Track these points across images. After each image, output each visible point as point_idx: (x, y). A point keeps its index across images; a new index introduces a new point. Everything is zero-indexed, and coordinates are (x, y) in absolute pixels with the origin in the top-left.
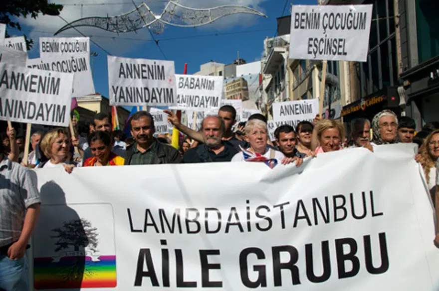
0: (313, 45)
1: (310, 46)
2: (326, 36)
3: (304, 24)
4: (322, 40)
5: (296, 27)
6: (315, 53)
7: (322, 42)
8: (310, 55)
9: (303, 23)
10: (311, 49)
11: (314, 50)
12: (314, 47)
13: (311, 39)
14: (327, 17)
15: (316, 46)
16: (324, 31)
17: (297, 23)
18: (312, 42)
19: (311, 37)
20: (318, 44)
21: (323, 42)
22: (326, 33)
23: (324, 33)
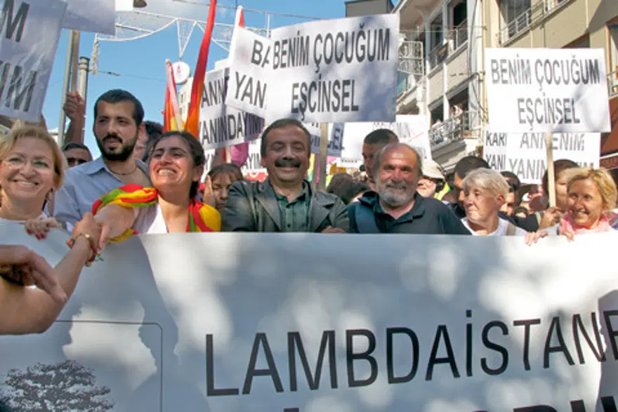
0: (526, 110)
1: (522, 110)
2: (544, 94)
3: (506, 76)
4: (538, 100)
5: (495, 82)
6: (531, 122)
7: (538, 104)
8: (523, 125)
9: (504, 74)
10: (524, 116)
11: (528, 117)
12: (527, 112)
13: (521, 100)
14: (541, 65)
15: (530, 110)
16: (540, 88)
17: (496, 75)
18: (523, 105)
19: (521, 97)
20: (532, 107)
21: (541, 103)
22: (543, 91)
23: (541, 90)
